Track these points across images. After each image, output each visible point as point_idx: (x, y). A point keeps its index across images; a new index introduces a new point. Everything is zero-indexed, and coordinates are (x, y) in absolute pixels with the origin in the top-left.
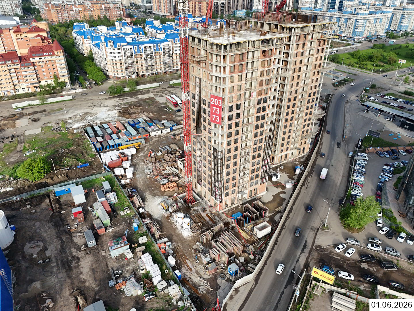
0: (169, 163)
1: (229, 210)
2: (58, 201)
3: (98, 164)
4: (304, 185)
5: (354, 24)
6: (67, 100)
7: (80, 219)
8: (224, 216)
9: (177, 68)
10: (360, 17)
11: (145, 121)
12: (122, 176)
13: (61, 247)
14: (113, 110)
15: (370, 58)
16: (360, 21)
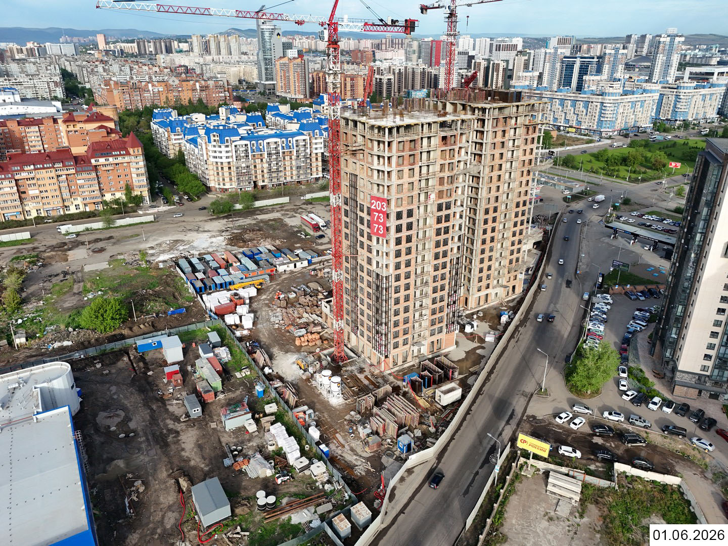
0: (308, 308)
1: (399, 371)
2: (142, 359)
3: (199, 310)
4: (514, 338)
5: (598, 110)
6: (146, 223)
7: (177, 380)
8: (391, 378)
9: (318, 176)
10: (608, 99)
11: (270, 251)
12: (237, 326)
13: (151, 416)
14: (218, 236)
15: (624, 161)
16: (609, 105)
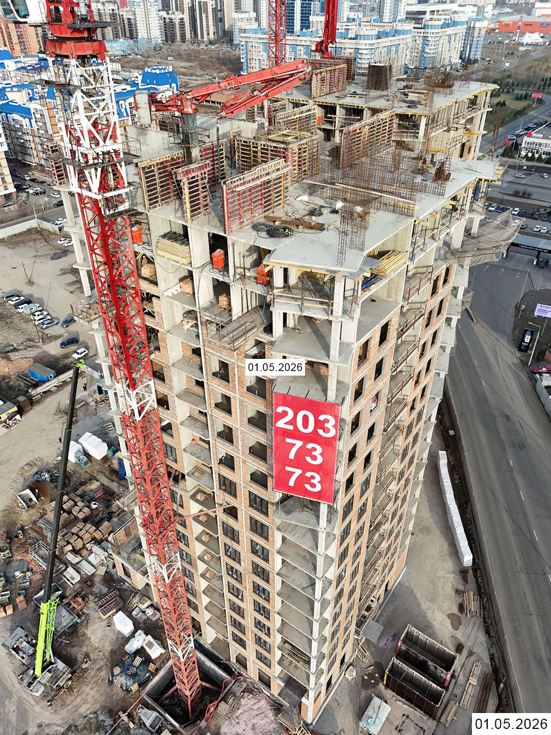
10: (363, 43)
16: (365, 52)
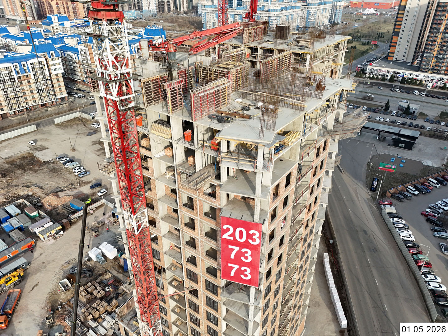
9: (62, 96)
10: (273, 14)
16: (274, 18)
